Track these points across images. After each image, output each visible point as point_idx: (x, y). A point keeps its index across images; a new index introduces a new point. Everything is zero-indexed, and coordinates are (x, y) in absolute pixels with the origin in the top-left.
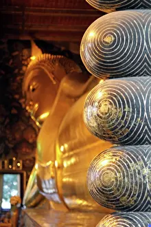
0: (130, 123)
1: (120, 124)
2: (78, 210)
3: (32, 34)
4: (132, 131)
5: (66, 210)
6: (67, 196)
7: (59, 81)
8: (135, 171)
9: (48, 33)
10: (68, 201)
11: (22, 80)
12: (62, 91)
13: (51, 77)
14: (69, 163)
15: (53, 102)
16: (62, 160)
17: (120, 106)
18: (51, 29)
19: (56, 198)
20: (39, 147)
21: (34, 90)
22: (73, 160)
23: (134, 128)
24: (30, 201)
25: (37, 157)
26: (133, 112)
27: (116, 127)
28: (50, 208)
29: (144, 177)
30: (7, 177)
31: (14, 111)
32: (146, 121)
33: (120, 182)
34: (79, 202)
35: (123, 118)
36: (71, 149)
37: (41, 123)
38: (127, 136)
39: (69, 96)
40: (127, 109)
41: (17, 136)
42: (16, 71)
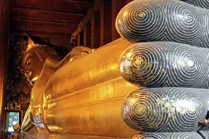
0: (157, 72)
1: (149, 72)
2: (56, 132)
3: (28, 32)
4: (157, 77)
5: (48, 133)
6: (49, 124)
7: (44, 60)
8: (160, 105)
9: (38, 32)
10: (50, 128)
11: (22, 58)
12: (46, 65)
13: (39, 57)
14: (51, 106)
15: (40, 72)
16: (47, 104)
17: (150, 60)
18: (40, 30)
19: (42, 126)
20: (32, 96)
21: (29, 64)
22: (54, 104)
23: (159, 75)
24: (25, 128)
25: (31, 102)
26: (160, 64)
27: (146, 75)
28: (37, 132)
29: (167, 109)
30: (11, 114)
31: (17, 76)
32: (168, 71)
33: (150, 112)
34: (57, 128)
35: (152, 68)
36: (53, 98)
37: (33, 83)
38: (154, 81)
39: (51, 68)
40: (155, 62)
41: (18, 90)
42: (19, 53)
